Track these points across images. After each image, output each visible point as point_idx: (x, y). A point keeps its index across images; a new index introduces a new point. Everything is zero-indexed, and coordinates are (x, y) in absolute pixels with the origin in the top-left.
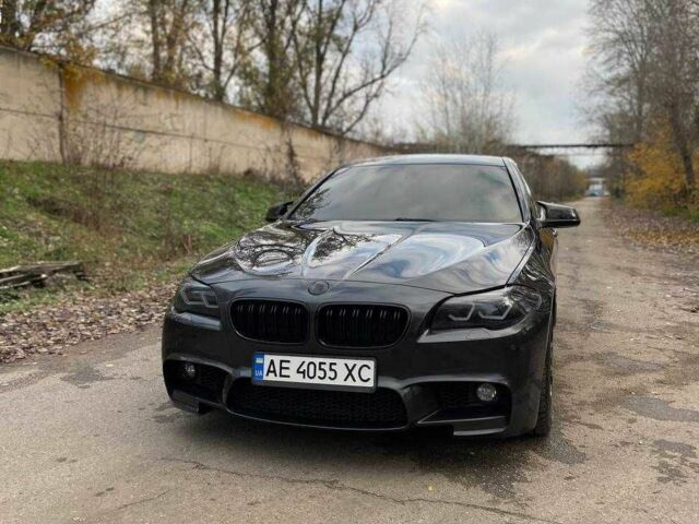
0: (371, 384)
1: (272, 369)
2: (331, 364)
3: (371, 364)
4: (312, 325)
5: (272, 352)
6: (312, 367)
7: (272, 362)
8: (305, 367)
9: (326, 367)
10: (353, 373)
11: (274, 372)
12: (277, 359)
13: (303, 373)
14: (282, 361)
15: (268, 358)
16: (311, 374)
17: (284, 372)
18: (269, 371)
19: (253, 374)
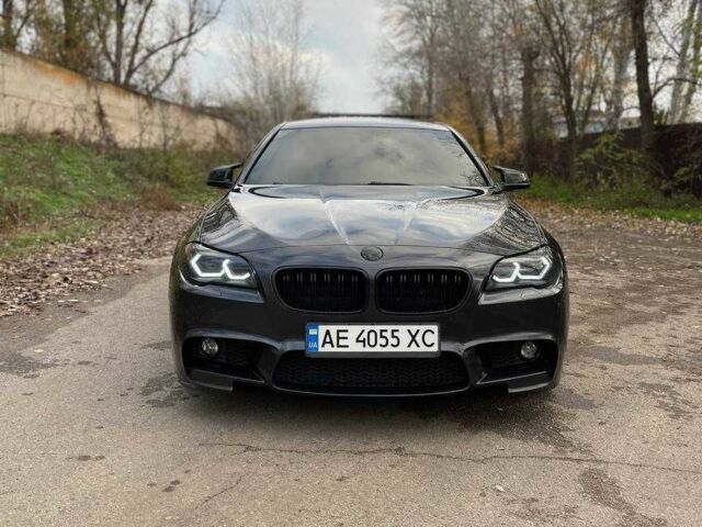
0: (435, 349)
1: (328, 340)
2: (393, 331)
3: (435, 328)
4: (372, 291)
5: (326, 322)
6: (372, 335)
7: (328, 333)
8: (365, 336)
9: (388, 334)
10: (416, 339)
11: (331, 342)
12: (333, 329)
13: (363, 341)
14: (338, 331)
15: (322, 329)
16: (372, 343)
17: (342, 342)
18: (325, 342)
19: (307, 346)
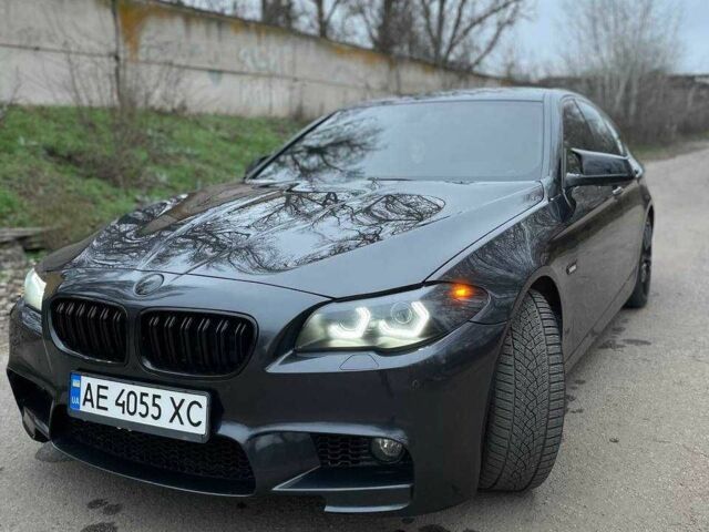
0: (202, 430)
1: (89, 397)
2: (155, 397)
3: (203, 400)
5: (89, 372)
6: (132, 397)
7: (89, 386)
8: (124, 398)
10: (180, 412)
11: (91, 400)
12: (95, 382)
13: (122, 405)
15: (85, 380)
16: (132, 410)
17: (102, 403)
18: (86, 400)
